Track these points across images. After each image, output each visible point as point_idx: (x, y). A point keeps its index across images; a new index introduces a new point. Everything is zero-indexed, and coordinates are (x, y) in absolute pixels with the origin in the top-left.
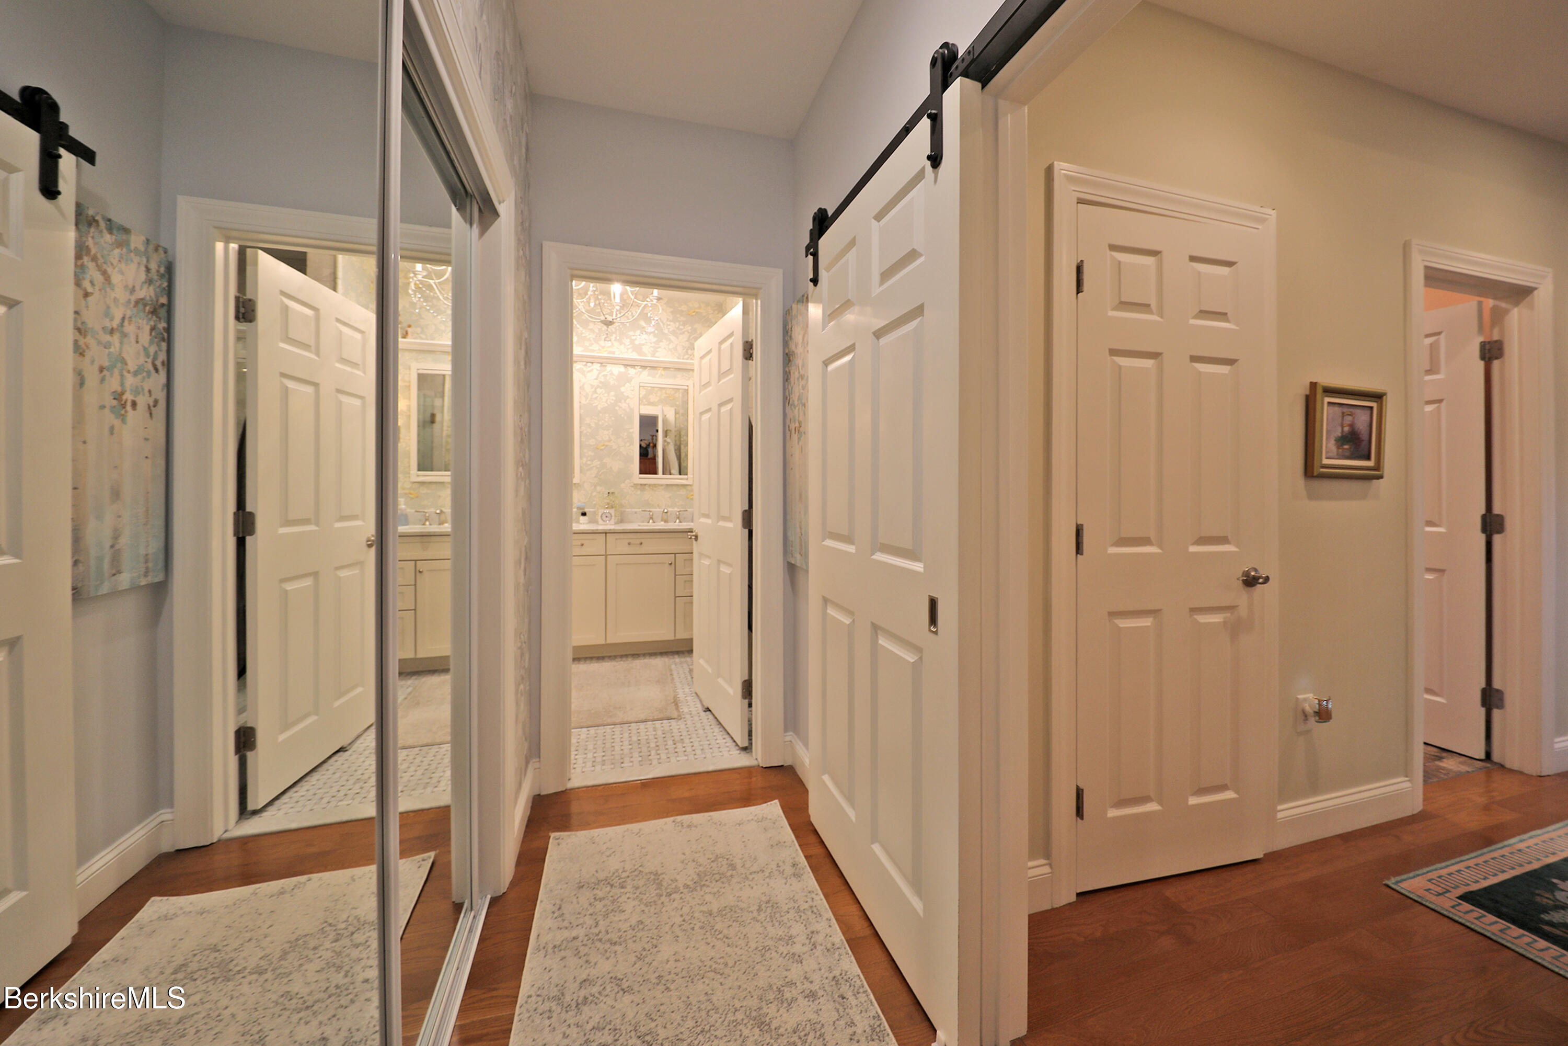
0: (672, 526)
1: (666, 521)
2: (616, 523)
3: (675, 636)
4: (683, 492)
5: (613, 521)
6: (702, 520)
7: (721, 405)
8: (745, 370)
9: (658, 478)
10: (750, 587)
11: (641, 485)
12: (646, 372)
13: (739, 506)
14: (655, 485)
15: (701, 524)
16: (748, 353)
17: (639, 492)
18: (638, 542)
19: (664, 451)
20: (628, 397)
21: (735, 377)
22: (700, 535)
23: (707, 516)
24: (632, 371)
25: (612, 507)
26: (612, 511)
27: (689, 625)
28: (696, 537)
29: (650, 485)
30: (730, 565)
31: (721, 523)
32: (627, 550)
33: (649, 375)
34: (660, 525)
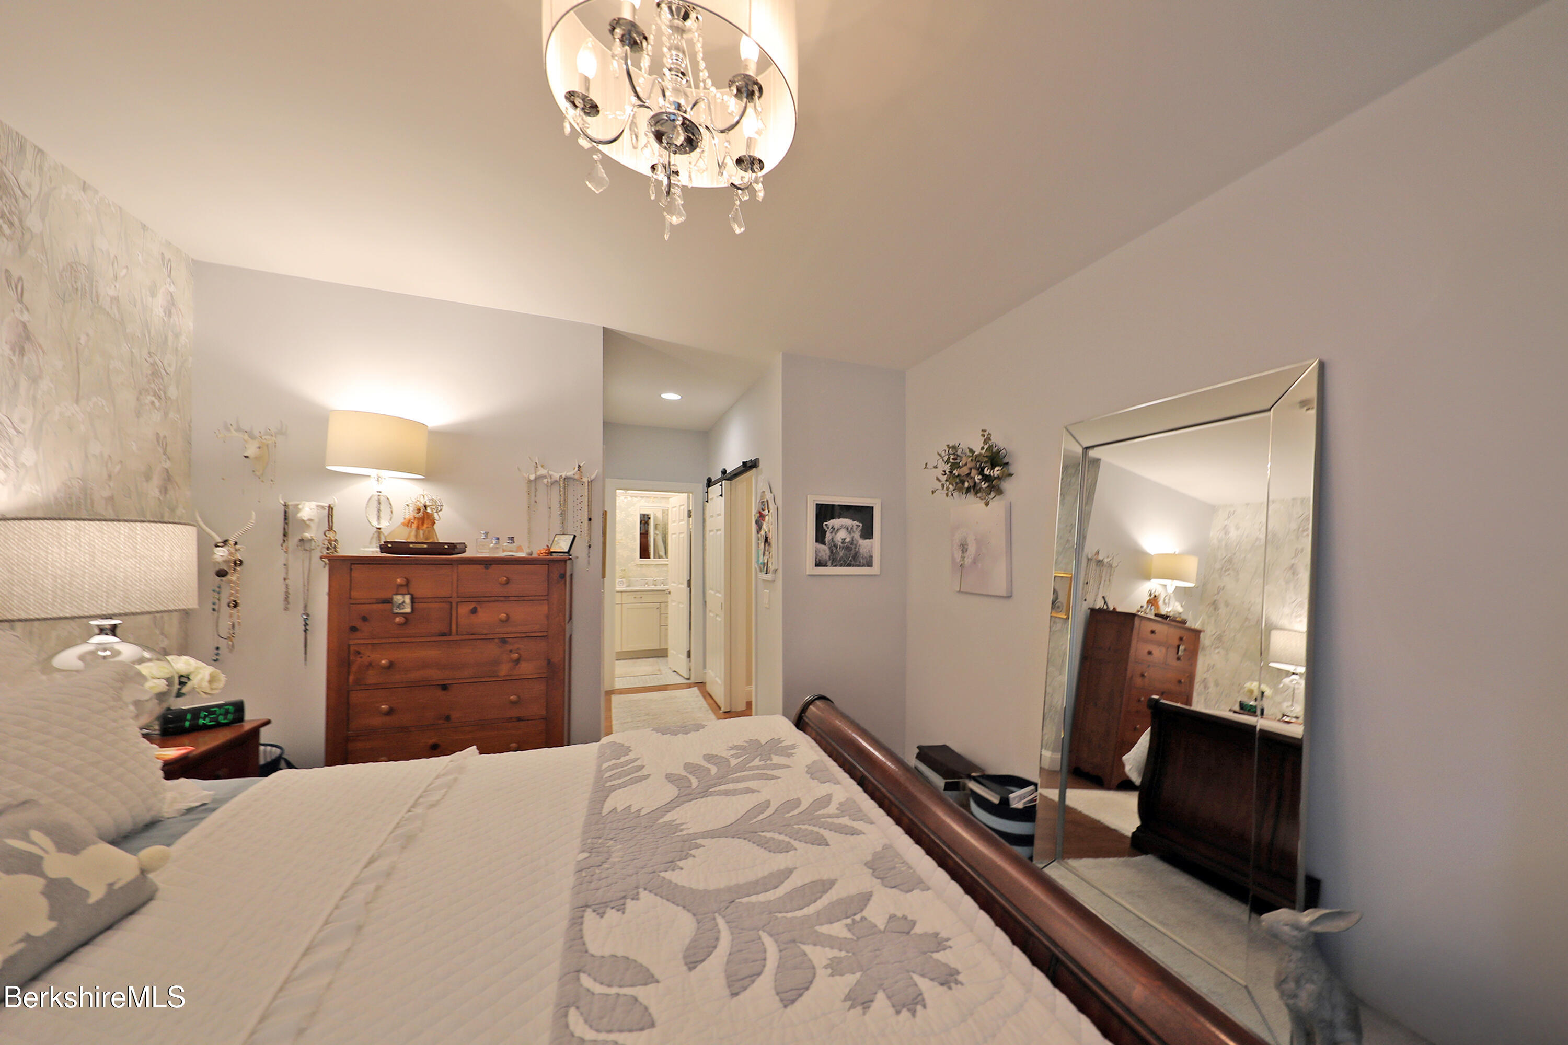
0: (658, 588)
1: (655, 585)
2: (627, 587)
3: (660, 646)
4: (665, 568)
5: (625, 586)
6: (672, 584)
7: (680, 533)
8: (688, 521)
9: (652, 560)
10: (690, 612)
11: (641, 565)
12: (643, 500)
13: (686, 578)
14: (649, 565)
15: (671, 586)
16: (690, 516)
17: (639, 569)
18: (639, 596)
19: (654, 540)
20: (632, 514)
21: (684, 523)
22: (672, 591)
23: (674, 582)
24: (635, 499)
25: (624, 578)
26: (624, 580)
27: (666, 641)
28: (670, 593)
29: (646, 565)
30: (683, 604)
31: (680, 586)
32: (633, 601)
33: (645, 502)
34: (653, 587)
